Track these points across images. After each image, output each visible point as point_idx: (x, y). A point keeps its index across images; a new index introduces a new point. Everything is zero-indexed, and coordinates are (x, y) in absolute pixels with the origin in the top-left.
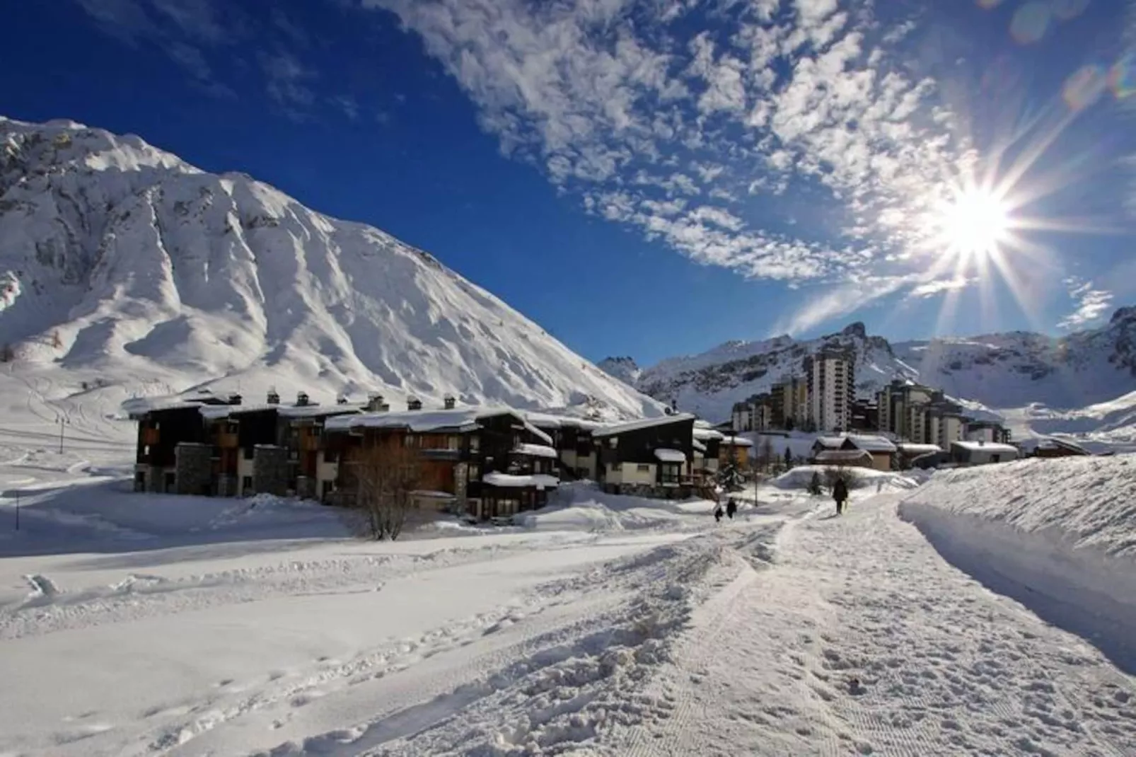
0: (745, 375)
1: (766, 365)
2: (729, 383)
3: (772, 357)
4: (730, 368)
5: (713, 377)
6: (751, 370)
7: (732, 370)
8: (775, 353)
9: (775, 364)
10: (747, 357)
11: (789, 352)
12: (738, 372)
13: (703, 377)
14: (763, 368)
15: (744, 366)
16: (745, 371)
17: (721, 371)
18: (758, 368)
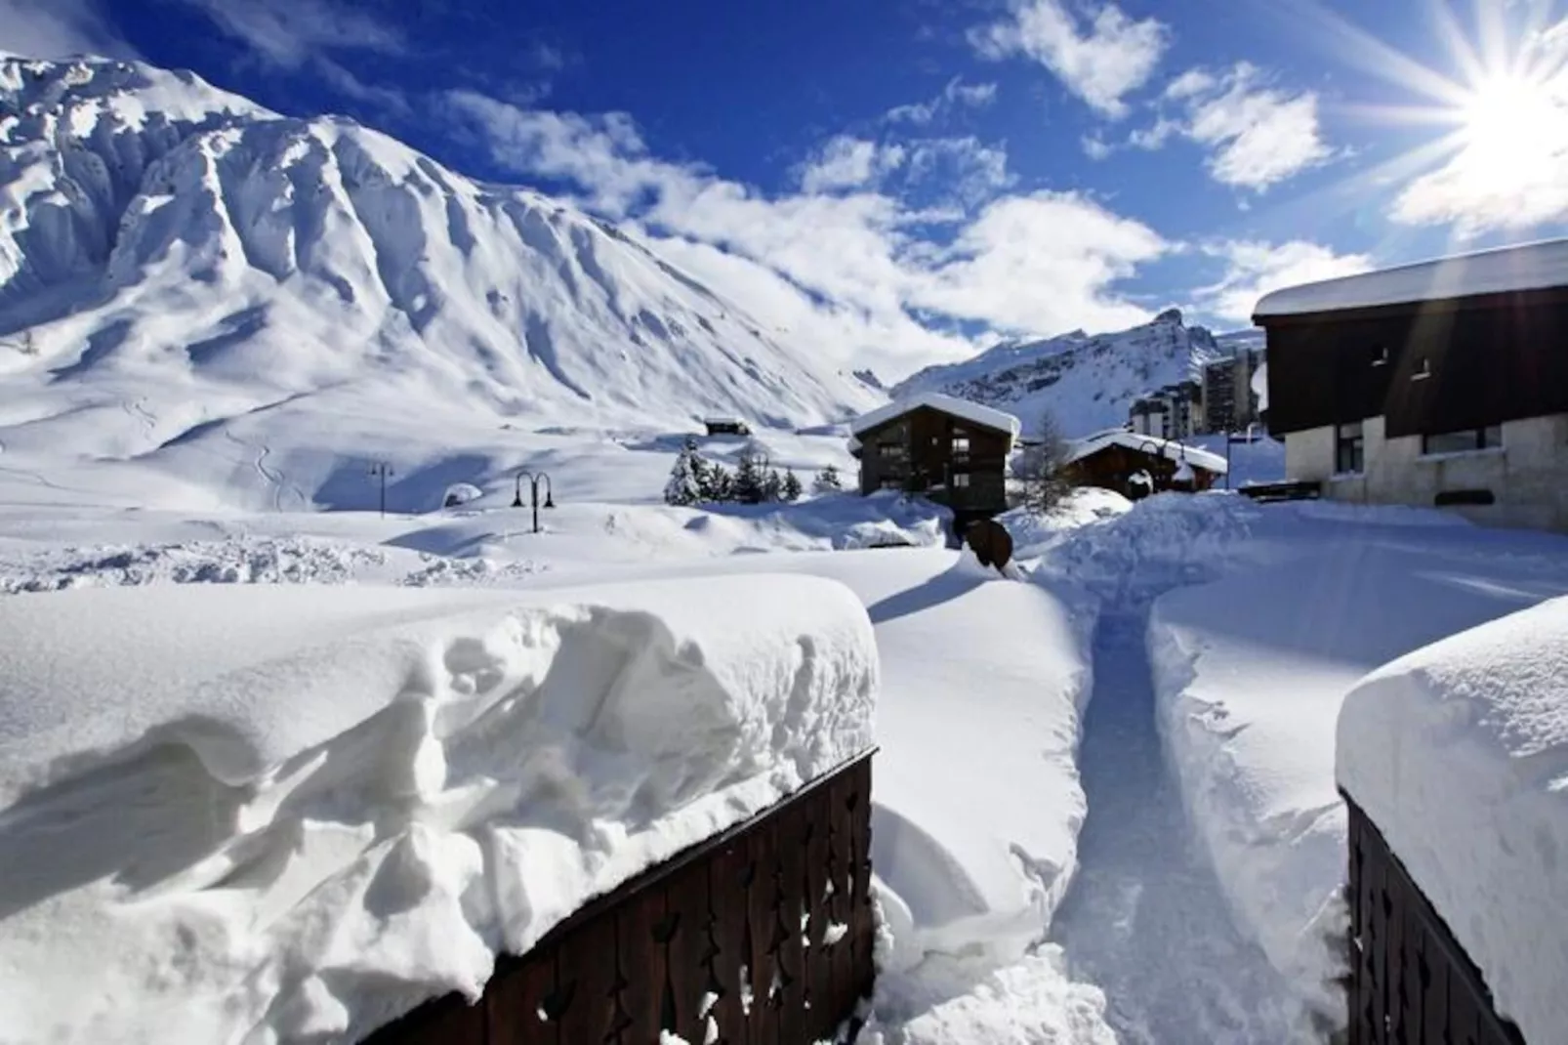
0: (1030, 384)
1: (1058, 369)
2: (1011, 394)
3: (1067, 358)
4: (1010, 376)
5: (988, 388)
6: (1038, 377)
7: (1015, 378)
8: (1069, 353)
9: (1071, 367)
10: (1032, 361)
11: (1090, 350)
12: (1021, 380)
13: (975, 389)
14: (1055, 374)
15: (1029, 373)
16: (1031, 378)
17: (1000, 380)
18: (1048, 374)
